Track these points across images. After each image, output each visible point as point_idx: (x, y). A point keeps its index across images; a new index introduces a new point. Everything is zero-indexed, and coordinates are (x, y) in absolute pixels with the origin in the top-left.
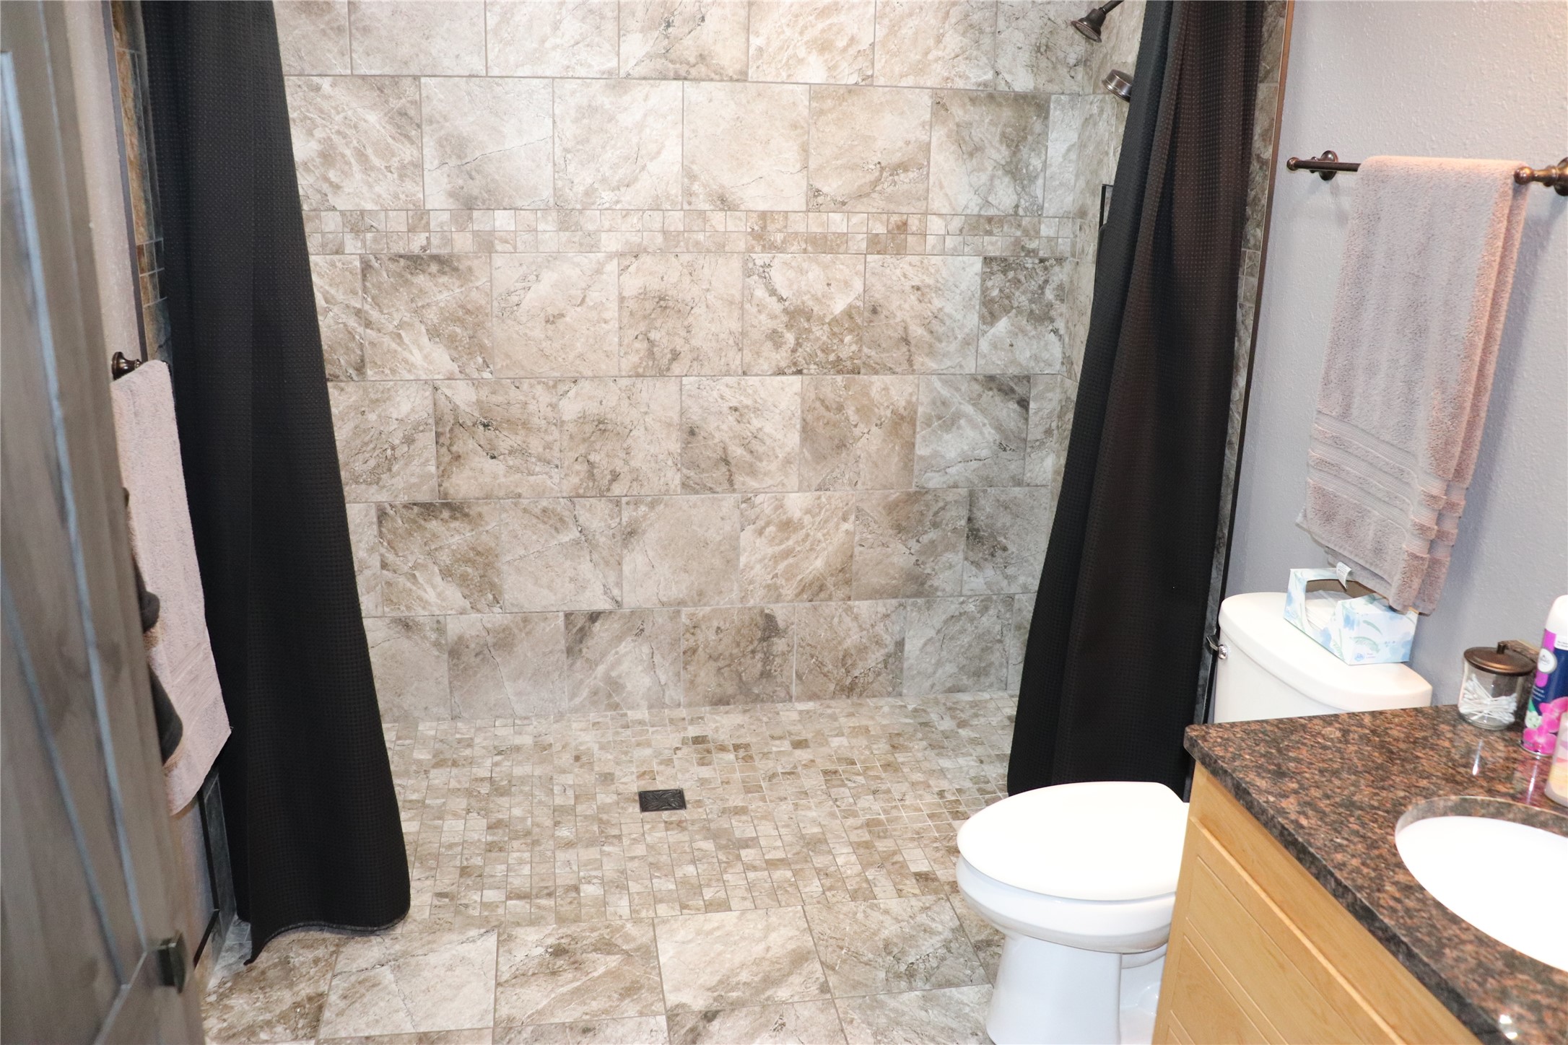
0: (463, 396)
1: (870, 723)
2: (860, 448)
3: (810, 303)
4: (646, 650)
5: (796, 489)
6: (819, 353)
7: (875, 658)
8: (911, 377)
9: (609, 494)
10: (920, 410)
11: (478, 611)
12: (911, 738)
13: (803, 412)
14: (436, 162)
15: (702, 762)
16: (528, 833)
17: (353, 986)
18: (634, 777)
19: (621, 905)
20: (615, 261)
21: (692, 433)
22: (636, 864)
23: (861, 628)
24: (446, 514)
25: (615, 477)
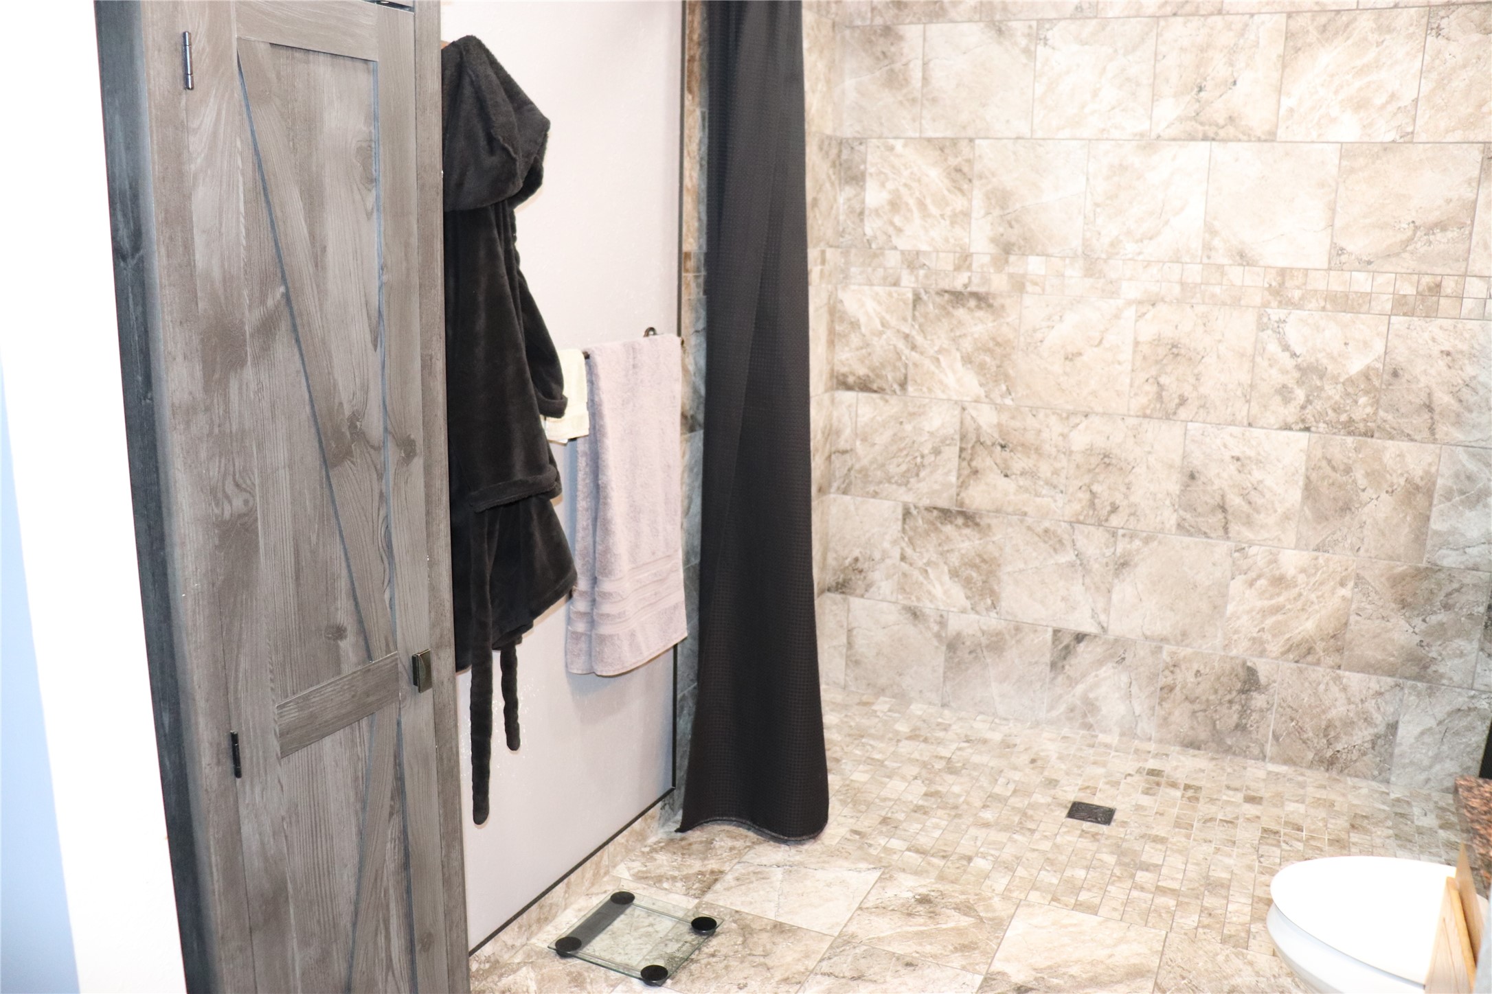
0: (986, 418)
1: (1340, 799)
2: (1365, 513)
3: (1325, 361)
4: (1124, 678)
5: (1293, 546)
6: (1330, 412)
7: (1362, 735)
8: (1432, 446)
9: (1106, 524)
10: (1440, 482)
11: (977, 613)
12: (1376, 824)
13: (1307, 469)
14: (982, 212)
15: (1147, 792)
16: (956, 807)
17: (749, 874)
18: (1077, 788)
19: (1000, 882)
20: (1133, 308)
21: (1192, 477)
23: (1349, 702)
24: (960, 521)
25: (1114, 509)
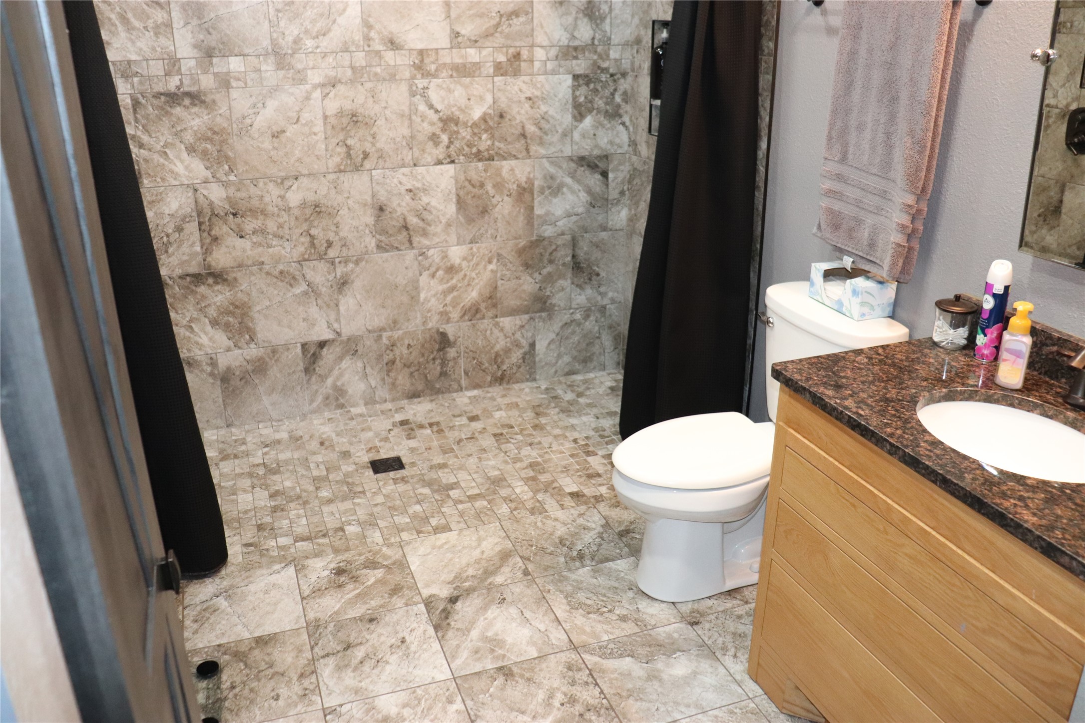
0: (216, 194)
1: (518, 400)
2: (497, 212)
3: (457, 113)
4: (360, 364)
5: (455, 243)
6: (465, 148)
7: (516, 356)
8: (529, 161)
9: (326, 257)
10: (536, 183)
11: (240, 348)
12: (547, 407)
13: (457, 189)
14: (182, 23)
15: (409, 437)
16: (299, 497)
17: (200, 613)
18: (364, 452)
19: (376, 536)
20: (319, 90)
21: (381, 209)
22: (379, 508)
23: (506, 337)
24: (211, 281)
25: (330, 244)
